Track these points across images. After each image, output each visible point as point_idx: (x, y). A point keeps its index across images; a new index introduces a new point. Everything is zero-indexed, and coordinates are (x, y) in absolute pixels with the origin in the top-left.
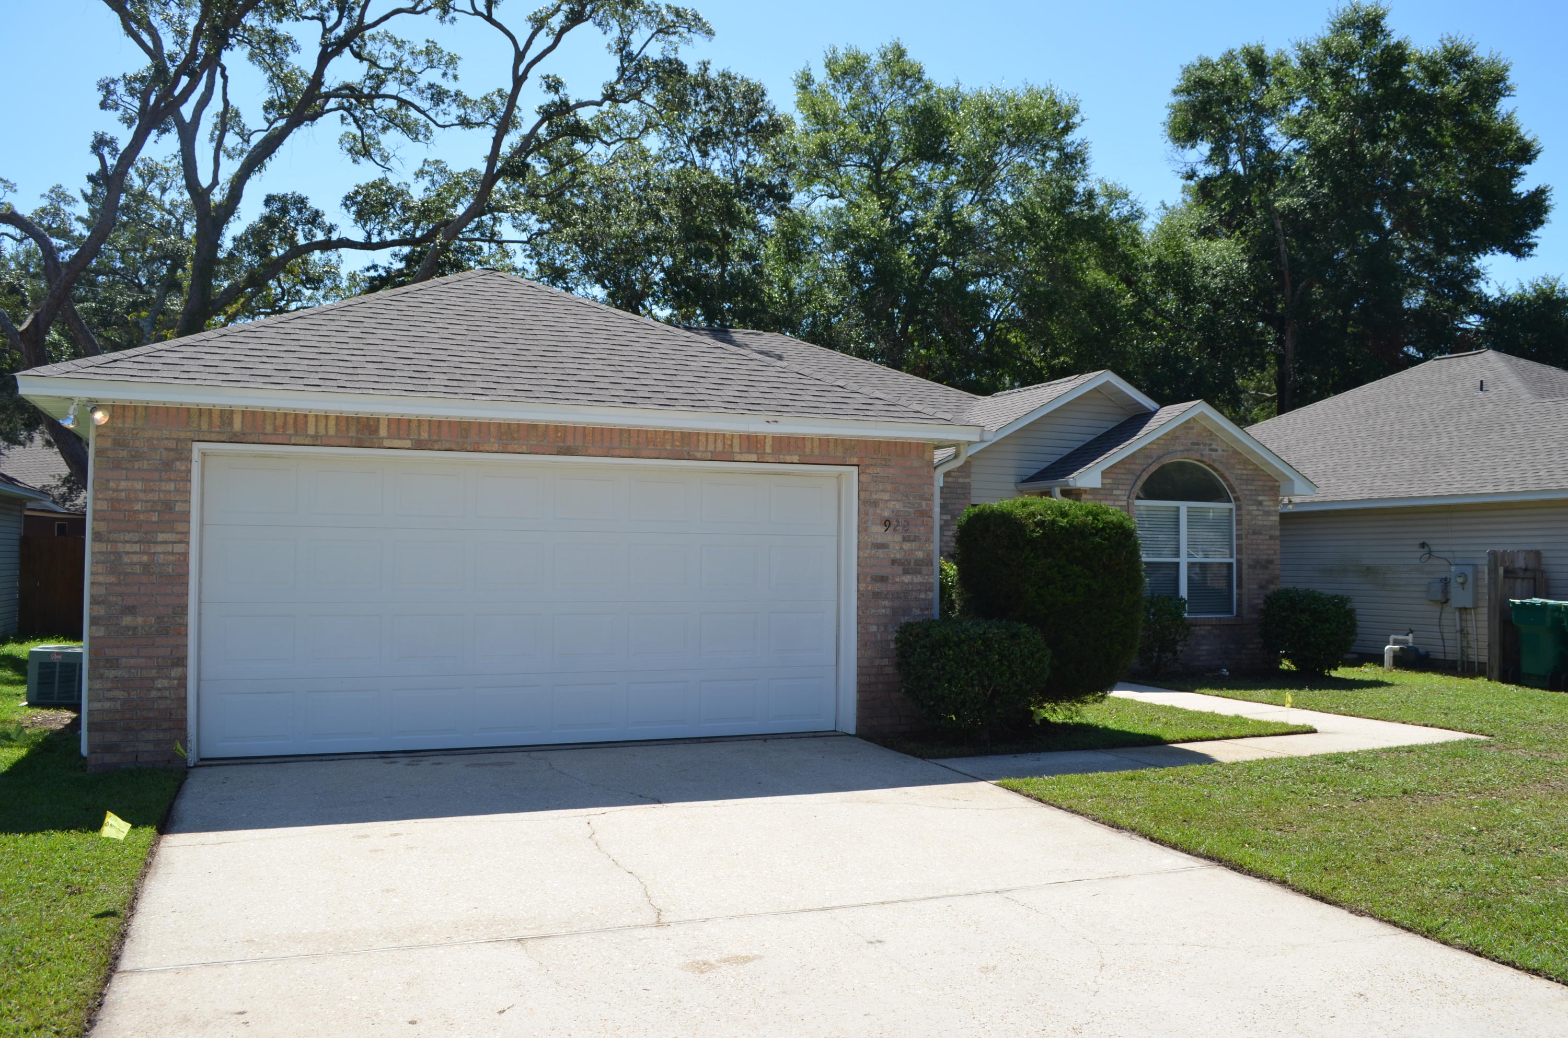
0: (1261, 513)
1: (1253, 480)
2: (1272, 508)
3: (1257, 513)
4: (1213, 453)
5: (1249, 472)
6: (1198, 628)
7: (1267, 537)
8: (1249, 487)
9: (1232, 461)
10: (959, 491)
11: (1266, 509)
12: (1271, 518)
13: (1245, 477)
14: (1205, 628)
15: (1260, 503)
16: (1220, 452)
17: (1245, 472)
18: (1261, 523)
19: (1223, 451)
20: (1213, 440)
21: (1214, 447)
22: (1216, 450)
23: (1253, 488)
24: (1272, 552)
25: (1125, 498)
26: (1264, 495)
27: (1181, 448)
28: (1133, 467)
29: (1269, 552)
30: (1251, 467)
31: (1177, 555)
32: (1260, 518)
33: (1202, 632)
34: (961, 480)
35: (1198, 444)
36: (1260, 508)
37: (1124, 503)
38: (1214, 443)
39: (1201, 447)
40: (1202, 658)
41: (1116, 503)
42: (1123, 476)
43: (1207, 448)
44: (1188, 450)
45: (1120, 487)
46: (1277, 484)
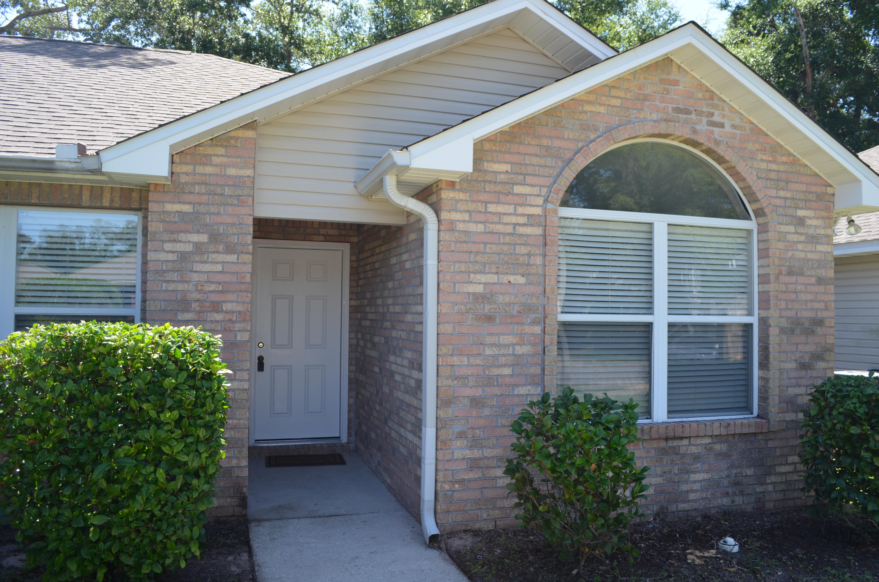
0: (802, 238)
1: (787, 182)
2: (822, 232)
3: (795, 238)
4: (716, 130)
5: (782, 168)
6: (685, 442)
7: (813, 280)
8: (782, 193)
9: (750, 146)
10: (227, 191)
11: (811, 231)
12: (820, 248)
13: (773, 176)
14: (699, 441)
15: (801, 222)
16: (728, 128)
17: (773, 167)
18: (802, 255)
19: (734, 126)
20: (715, 107)
21: (716, 118)
22: (722, 125)
23: (789, 195)
24: (822, 306)
25: (540, 201)
26: (808, 209)
27: (655, 116)
28: (557, 143)
29: (816, 305)
30: (785, 159)
31: (649, 309)
32: (800, 247)
33: (694, 450)
34: (232, 172)
35: (687, 112)
36: (801, 230)
37: (538, 211)
38: (716, 113)
39: (693, 116)
40: (692, 496)
41: (520, 210)
42: (535, 160)
43: (705, 120)
44: (666, 120)
45: (529, 179)
46: (829, 190)
